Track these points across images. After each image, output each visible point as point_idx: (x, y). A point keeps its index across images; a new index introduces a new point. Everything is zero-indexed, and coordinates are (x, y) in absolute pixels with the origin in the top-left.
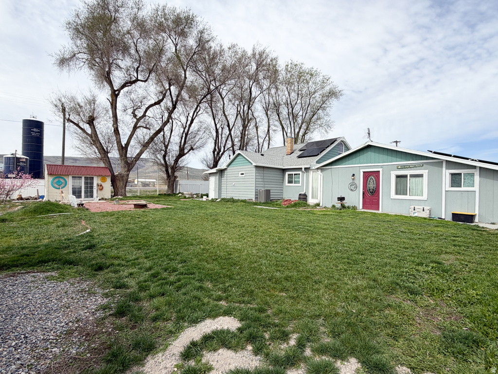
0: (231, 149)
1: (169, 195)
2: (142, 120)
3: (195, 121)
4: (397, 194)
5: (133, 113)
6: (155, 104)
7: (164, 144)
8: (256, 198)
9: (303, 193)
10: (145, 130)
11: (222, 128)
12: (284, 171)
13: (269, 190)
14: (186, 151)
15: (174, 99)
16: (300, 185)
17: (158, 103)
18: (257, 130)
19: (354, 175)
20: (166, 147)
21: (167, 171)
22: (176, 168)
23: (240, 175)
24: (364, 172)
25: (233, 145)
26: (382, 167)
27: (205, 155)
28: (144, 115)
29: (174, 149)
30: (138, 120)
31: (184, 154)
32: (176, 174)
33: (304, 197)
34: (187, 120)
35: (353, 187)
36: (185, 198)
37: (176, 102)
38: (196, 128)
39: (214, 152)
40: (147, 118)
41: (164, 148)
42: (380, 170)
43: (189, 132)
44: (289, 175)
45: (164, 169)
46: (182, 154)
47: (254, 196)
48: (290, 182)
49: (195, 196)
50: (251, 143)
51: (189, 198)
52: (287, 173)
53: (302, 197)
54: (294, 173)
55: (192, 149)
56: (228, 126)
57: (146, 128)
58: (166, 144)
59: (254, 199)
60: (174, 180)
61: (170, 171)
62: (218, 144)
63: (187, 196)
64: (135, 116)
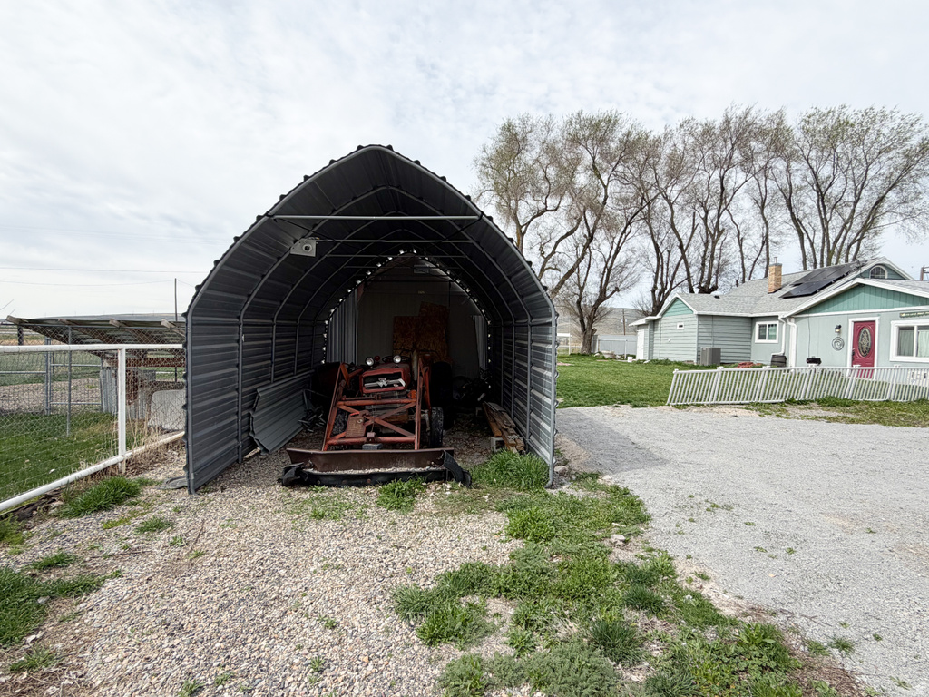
0: (686, 282)
1: (584, 355)
2: (551, 260)
3: (621, 250)
4: (899, 353)
5: (541, 249)
6: (568, 234)
7: (579, 285)
8: (698, 360)
9: (781, 353)
10: (554, 272)
11: (669, 252)
12: (753, 320)
13: (719, 349)
14: (608, 293)
15: (591, 228)
16: (776, 341)
17: (571, 233)
18: (741, 246)
19: (840, 327)
20: (582, 289)
21: (582, 321)
22: (594, 317)
23: (678, 328)
24: (855, 322)
25: (689, 277)
26: (879, 314)
27: (640, 296)
28: (553, 252)
29: (592, 290)
30: (546, 259)
31: (606, 298)
32: (595, 326)
33: (782, 360)
34: (612, 248)
35: (839, 344)
36: (604, 358)
37: (594, 231)
38: (624, 260)
39: (653, 291)
40: (557, 254)
41: (578, 291)
42: (876, 319)
43: (614, 267)
44: (760, 326)
45: (578, 320)
46: (603, 296)
47: (695, 357)
48: (762, 337)
49: (618, 357)
50: (728, 269)
51: (609, 359)
52: (757, 324)
53: (776, 359)
54: (767, 323)
55: (617, 290)
56: (681, 246)
57: (556, 269)
58: (582, 285)
59: (695, 361)
60: (592, 335)
61: (586, 321)
62: (662, 278)
63: (607, 356)
64: (542, 255)
